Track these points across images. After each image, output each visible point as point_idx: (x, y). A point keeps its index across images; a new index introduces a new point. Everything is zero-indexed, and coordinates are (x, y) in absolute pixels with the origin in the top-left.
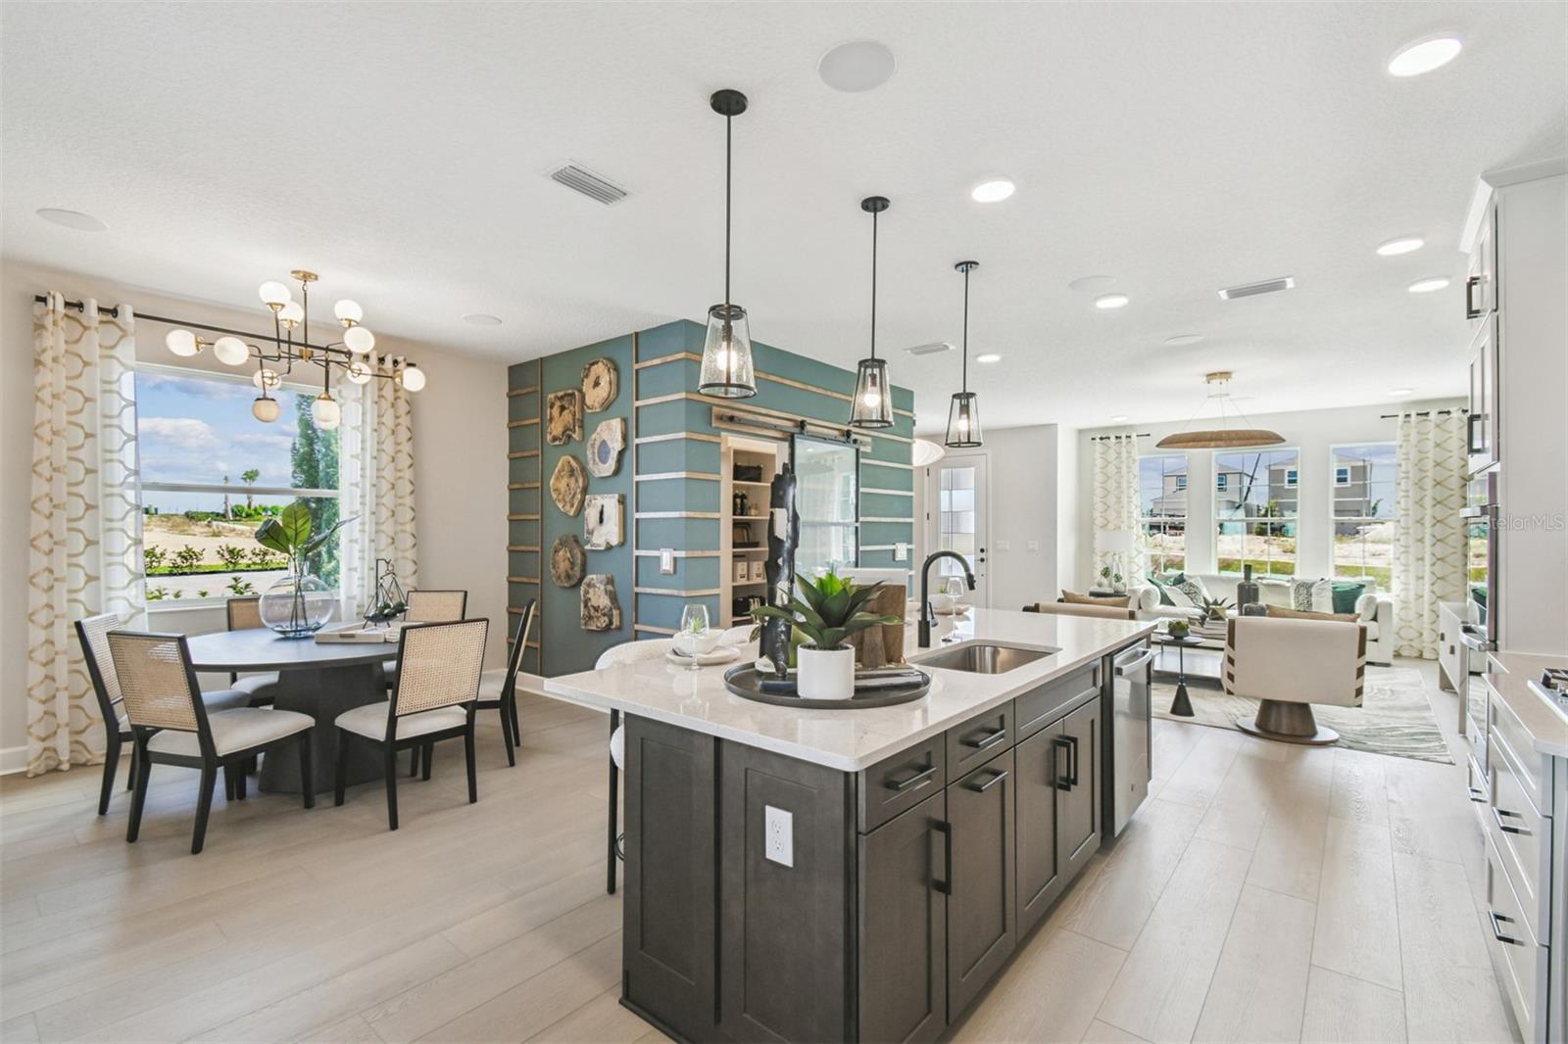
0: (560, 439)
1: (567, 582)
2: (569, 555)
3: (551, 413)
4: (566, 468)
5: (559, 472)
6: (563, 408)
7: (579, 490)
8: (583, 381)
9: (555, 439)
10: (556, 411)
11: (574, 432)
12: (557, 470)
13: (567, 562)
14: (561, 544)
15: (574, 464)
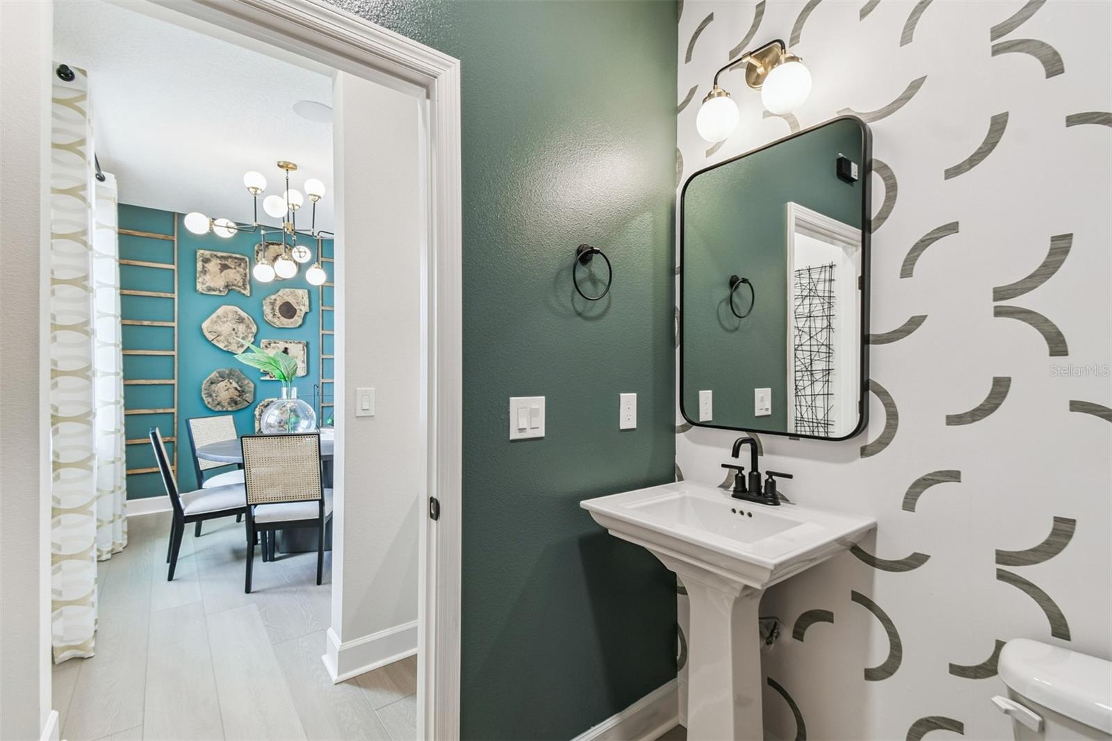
0: (220, 291)
1: (232, 407)
2: (235, 385)
3: (204, 267)
4: (230, 315)
5: (218, 317)
6: (224, 267)
7: (250, 335)
8: (258, 253)
9: (210, 289)
10: (213, 266)
11: (245, 289)
12: (214, 315)
13: (232, 390)
14: (221, 377)
15: (244, 314)
